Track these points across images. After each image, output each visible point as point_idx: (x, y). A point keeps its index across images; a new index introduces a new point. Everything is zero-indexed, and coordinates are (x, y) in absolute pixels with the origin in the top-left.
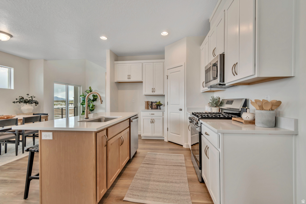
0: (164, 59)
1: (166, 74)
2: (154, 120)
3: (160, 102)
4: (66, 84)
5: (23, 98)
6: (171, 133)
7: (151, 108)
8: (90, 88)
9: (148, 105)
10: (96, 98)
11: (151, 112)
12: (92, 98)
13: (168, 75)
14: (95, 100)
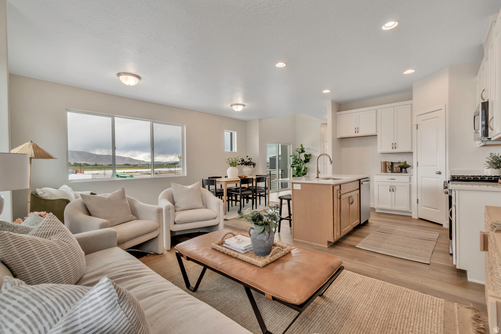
0: (412, 99)
1: (415, 123)
2: (395, 188)
3: (406, 162)
4: (276, 143)
5: (243, 160)
6: (424, 206)
7: (390, 171)
8: (302, 145)
9: (386, 166)
10: (308, 158)
11: (390, 176)
12: (303, 159)
13: (418, 124)
14: (307, 161)
